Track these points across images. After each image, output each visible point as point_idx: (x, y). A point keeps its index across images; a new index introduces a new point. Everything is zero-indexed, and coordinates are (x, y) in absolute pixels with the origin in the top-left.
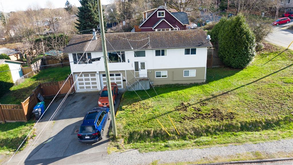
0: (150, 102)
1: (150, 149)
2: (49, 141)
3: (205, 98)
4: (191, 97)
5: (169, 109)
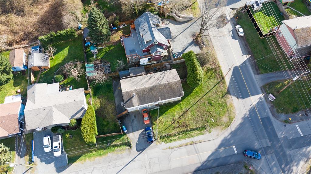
0: (162, 118)
1: (167, 142)
2: (138, 142)
3: (181, 114)
4: (176, 114)
5: (169, 123)
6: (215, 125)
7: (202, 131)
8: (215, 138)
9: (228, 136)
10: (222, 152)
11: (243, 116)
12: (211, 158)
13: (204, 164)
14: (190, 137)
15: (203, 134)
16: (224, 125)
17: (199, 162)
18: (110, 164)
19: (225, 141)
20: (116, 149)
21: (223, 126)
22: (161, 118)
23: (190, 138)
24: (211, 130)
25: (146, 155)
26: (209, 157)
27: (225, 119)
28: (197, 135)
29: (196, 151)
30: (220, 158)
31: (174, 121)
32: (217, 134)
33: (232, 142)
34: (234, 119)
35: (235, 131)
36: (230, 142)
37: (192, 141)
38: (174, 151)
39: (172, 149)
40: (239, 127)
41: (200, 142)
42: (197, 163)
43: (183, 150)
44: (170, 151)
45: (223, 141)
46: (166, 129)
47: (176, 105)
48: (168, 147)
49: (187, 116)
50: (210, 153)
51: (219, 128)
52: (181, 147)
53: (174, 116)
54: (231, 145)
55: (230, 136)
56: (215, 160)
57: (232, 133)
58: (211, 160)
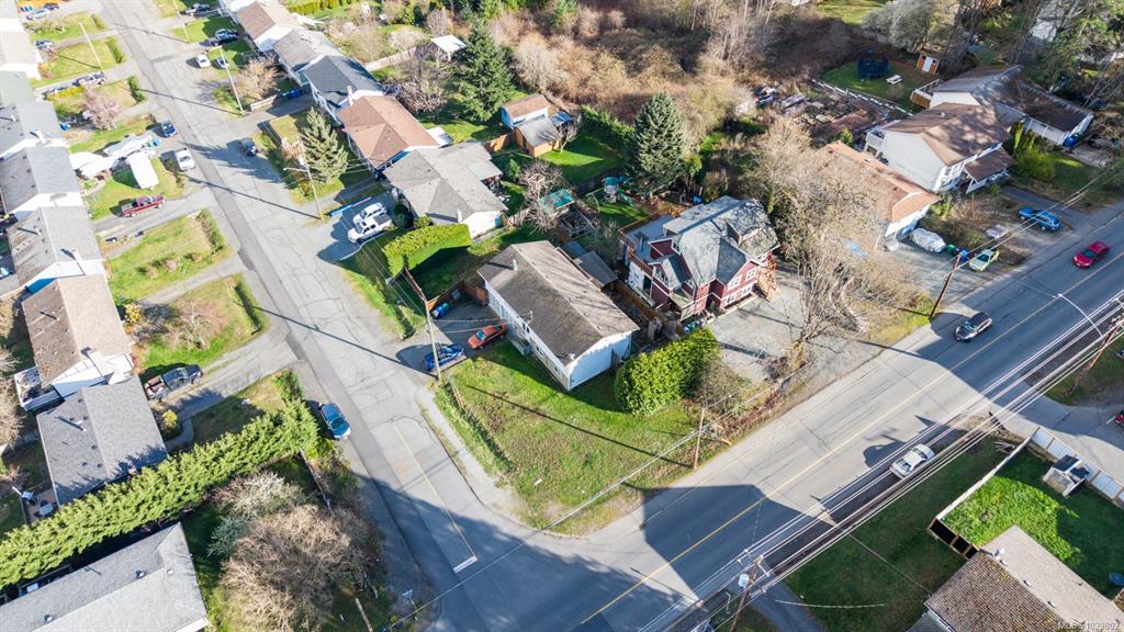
3: (526, 404)
4: (523, 394)
5: (491, 389)
6: (525, 492)
7: (495, 468)
8: (486, 503)
9: (506, 535)
10: (448, 530)
11: (587, 559)
12: (420, 508)
13: (400, 498)
14: (467, 444)
15: (487, 470)
16: (536, 515)
17: (403, 483)
18: (355, 320)
19: (482, 529)
20: (393, 320)
21: (529, 513)
22: (497, 367)
23: (464, 445)
24: (508, 486)
25: (392, 372)
26: (423, 503)
27: (554, 510)
28: (479, 459)
29: (431, 468)
30: (427, 529)
31: (500, 397)
32: (500, 504)
33: (488, 548)
34: (564, 536)
35: (527, 547)
36: (487, 543)
37: (457, 453)
38: (419, 422)
39: (423, 415)
40: (544, 556)
41: (461, 470)
42: (398, 481)
43: (427, 439)
44: (417, 412)
45: (483, 524)
46: (473, 388)
47: (547, 385)
48: (426, 408)
49: (527, 421)
50: (436, 502)
51: (521, 504)
52: (432, 434)
53: (516, 391)
54: (477, 550)
55: (505, 539)
56: (420, 521)
57: (516, 541)
58: (415, 509)
